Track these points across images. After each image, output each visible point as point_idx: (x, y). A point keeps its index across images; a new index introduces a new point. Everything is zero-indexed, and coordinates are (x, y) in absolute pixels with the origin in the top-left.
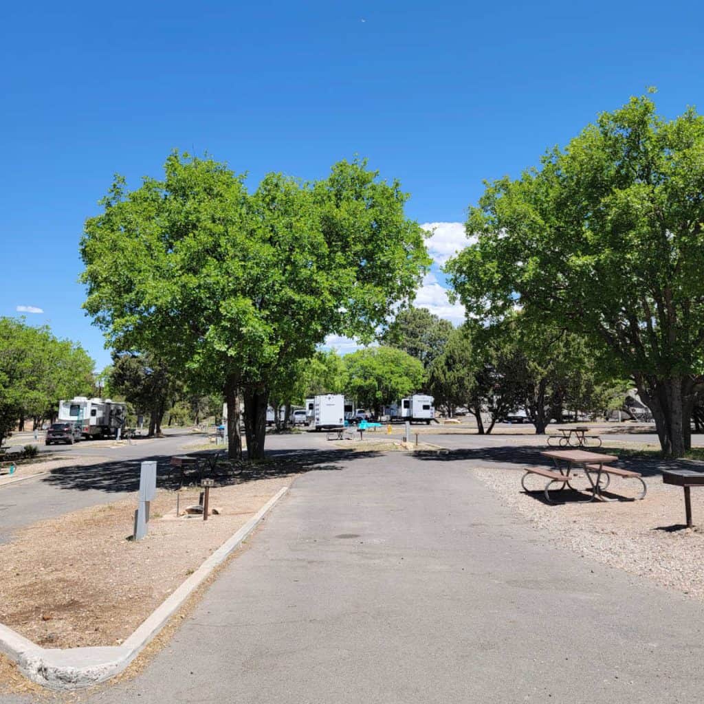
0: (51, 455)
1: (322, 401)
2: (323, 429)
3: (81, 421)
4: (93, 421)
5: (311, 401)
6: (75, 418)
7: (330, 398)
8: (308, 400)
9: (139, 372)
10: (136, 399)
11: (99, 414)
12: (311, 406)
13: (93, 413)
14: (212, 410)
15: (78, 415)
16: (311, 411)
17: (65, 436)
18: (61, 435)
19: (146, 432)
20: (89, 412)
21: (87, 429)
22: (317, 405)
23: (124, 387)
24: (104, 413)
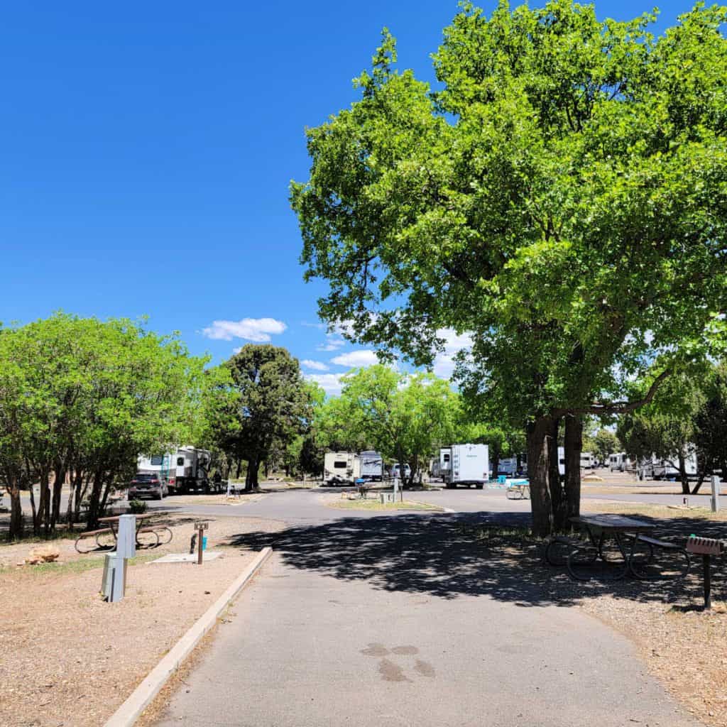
0: (166, 514)
1: (460, 451)
2: (458, 486)
3: (166, 471)
4: (180, 472)
5: (447, 451)
6: (158, 468)
7: (470, 448)
8: (442, 450)
9: (239, 412)
10: (234, 445)
11: (187, 463)
12: (447, 458)
13: (180, 462)
14: (288, 462)
15: (161, 464)
16: (446, 463)
17: (153, 489)
18: (148, 488)
19: (242, 486)
20: (175, 461)
21: (173, 482)
22: (456, 456)
23: (219, 430)
24: (192, 463)
